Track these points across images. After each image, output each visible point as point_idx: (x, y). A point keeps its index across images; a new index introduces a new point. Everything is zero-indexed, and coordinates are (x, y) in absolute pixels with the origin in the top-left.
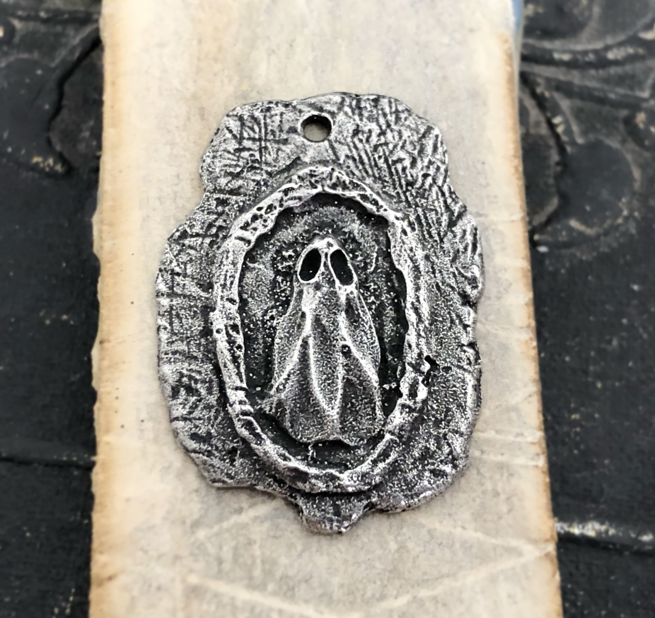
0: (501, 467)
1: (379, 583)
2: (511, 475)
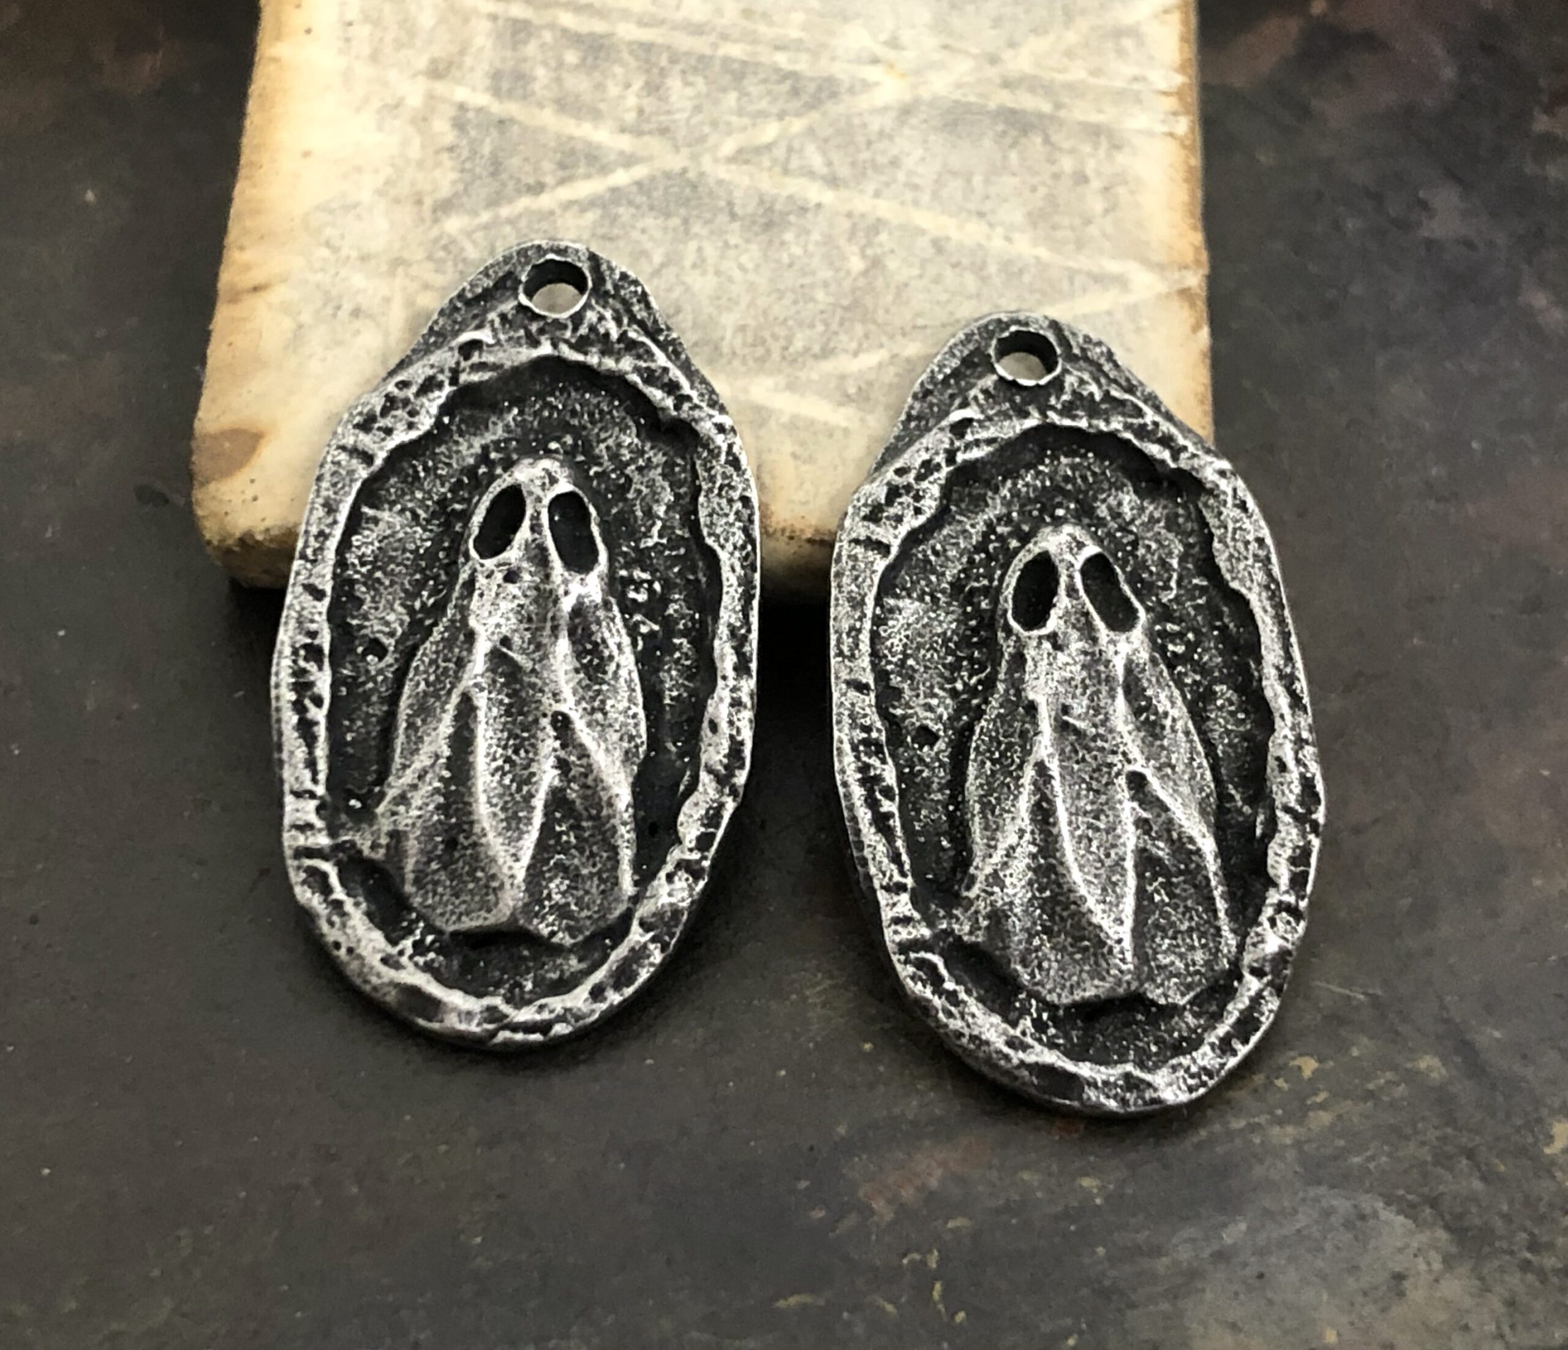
0: (1094, 132)
1: (820, 328)
2: (1117, 147)
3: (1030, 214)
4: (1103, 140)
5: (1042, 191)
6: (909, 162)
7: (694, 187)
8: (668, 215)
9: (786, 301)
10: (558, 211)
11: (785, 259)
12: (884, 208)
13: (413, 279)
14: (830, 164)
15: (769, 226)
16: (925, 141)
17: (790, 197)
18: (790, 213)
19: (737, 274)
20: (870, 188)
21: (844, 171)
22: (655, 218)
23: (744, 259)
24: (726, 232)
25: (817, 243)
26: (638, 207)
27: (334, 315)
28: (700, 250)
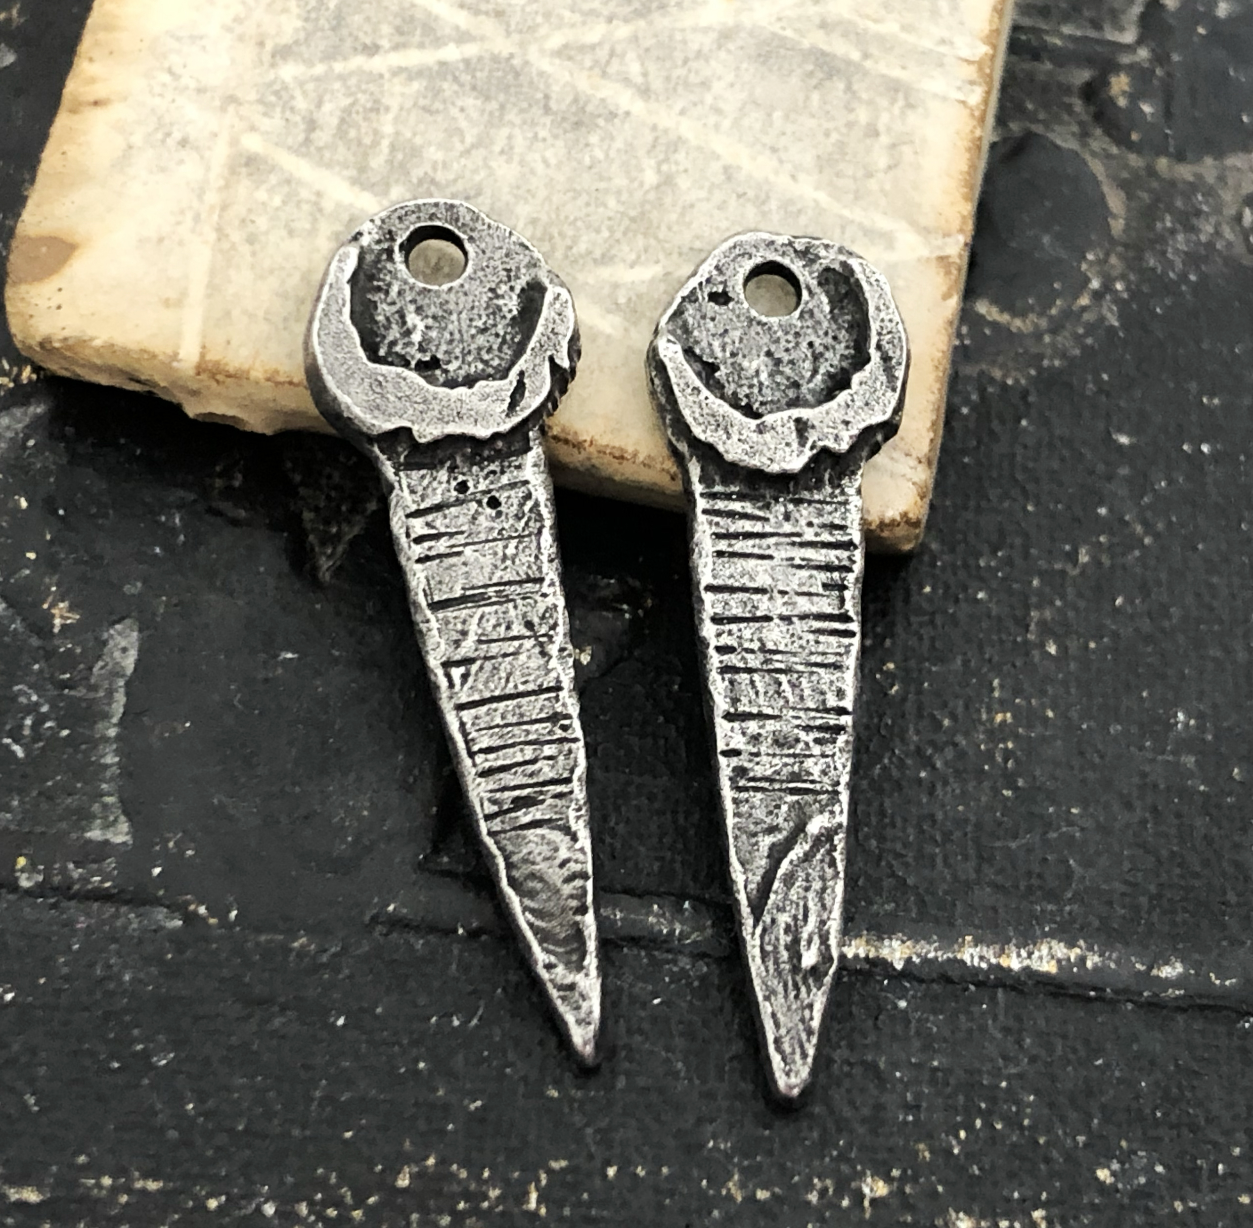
0: (894, 87)
1: (605, 234)
2: (910, 106)
3: (818, 157)
4: (901, 95)
5: (835, 136)
6: (718, 87)
7: (517, 74)
8: (488, 98)
9: (580, 202)
10: (387, 76)
11: (587, 161)
12: (687, 128)
13: (241, 118)
14: (645, 74)
15: (578, 124)
16: (738, 68)
17: (603, 100)
18: (599, 116)
19: (540, 168)
20: (679, 105)
21: (657, 84)
22: (476, 98)
23: (549, 154)
24: (537, 124)
25: (619, 151)
26: (462, 85)
27: (163, 141)
28: (510, 137)
